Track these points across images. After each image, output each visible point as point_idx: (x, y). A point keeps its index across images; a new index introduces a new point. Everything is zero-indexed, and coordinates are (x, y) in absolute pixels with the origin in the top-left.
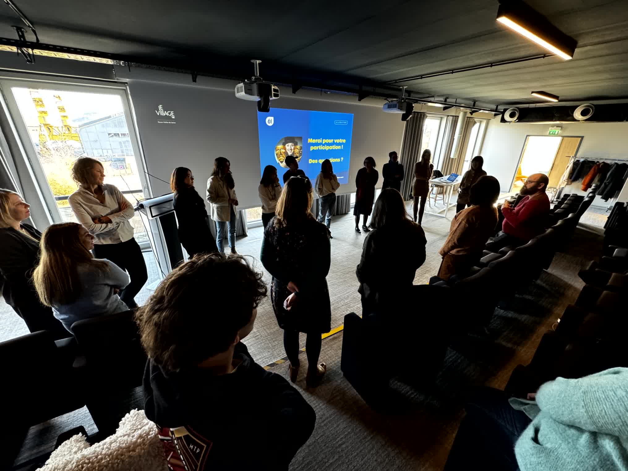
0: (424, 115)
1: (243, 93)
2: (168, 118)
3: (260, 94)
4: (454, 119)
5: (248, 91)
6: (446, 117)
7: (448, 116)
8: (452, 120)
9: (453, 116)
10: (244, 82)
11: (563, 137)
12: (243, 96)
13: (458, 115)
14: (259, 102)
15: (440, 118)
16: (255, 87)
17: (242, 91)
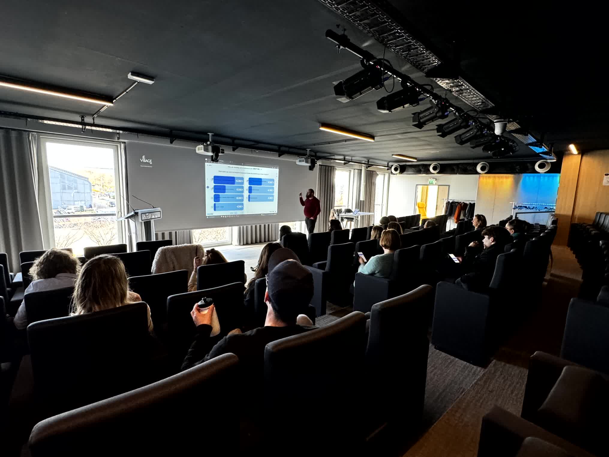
0: (334, 168)
1: (203, 151)
2: (148, 164)
3: (213, 152)
4: (359, 172)
5: (206, 150)
6: (353, 170)
7: (355, 169)
8: (358, 173)
9: (358, 169)
10: (203, 144)
11: (439, 185)
12: (202, 152)
13: (361, 169)
14: (212, 156)
15: (349, 171)
16: (210, 148)
17: (201, 150)
